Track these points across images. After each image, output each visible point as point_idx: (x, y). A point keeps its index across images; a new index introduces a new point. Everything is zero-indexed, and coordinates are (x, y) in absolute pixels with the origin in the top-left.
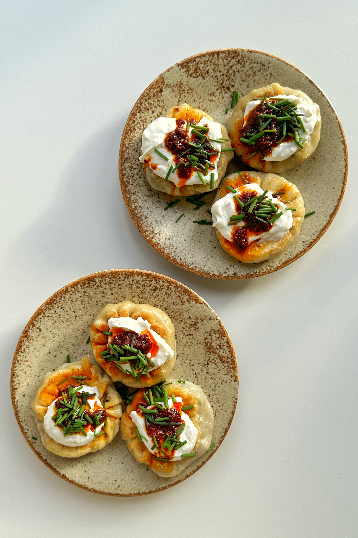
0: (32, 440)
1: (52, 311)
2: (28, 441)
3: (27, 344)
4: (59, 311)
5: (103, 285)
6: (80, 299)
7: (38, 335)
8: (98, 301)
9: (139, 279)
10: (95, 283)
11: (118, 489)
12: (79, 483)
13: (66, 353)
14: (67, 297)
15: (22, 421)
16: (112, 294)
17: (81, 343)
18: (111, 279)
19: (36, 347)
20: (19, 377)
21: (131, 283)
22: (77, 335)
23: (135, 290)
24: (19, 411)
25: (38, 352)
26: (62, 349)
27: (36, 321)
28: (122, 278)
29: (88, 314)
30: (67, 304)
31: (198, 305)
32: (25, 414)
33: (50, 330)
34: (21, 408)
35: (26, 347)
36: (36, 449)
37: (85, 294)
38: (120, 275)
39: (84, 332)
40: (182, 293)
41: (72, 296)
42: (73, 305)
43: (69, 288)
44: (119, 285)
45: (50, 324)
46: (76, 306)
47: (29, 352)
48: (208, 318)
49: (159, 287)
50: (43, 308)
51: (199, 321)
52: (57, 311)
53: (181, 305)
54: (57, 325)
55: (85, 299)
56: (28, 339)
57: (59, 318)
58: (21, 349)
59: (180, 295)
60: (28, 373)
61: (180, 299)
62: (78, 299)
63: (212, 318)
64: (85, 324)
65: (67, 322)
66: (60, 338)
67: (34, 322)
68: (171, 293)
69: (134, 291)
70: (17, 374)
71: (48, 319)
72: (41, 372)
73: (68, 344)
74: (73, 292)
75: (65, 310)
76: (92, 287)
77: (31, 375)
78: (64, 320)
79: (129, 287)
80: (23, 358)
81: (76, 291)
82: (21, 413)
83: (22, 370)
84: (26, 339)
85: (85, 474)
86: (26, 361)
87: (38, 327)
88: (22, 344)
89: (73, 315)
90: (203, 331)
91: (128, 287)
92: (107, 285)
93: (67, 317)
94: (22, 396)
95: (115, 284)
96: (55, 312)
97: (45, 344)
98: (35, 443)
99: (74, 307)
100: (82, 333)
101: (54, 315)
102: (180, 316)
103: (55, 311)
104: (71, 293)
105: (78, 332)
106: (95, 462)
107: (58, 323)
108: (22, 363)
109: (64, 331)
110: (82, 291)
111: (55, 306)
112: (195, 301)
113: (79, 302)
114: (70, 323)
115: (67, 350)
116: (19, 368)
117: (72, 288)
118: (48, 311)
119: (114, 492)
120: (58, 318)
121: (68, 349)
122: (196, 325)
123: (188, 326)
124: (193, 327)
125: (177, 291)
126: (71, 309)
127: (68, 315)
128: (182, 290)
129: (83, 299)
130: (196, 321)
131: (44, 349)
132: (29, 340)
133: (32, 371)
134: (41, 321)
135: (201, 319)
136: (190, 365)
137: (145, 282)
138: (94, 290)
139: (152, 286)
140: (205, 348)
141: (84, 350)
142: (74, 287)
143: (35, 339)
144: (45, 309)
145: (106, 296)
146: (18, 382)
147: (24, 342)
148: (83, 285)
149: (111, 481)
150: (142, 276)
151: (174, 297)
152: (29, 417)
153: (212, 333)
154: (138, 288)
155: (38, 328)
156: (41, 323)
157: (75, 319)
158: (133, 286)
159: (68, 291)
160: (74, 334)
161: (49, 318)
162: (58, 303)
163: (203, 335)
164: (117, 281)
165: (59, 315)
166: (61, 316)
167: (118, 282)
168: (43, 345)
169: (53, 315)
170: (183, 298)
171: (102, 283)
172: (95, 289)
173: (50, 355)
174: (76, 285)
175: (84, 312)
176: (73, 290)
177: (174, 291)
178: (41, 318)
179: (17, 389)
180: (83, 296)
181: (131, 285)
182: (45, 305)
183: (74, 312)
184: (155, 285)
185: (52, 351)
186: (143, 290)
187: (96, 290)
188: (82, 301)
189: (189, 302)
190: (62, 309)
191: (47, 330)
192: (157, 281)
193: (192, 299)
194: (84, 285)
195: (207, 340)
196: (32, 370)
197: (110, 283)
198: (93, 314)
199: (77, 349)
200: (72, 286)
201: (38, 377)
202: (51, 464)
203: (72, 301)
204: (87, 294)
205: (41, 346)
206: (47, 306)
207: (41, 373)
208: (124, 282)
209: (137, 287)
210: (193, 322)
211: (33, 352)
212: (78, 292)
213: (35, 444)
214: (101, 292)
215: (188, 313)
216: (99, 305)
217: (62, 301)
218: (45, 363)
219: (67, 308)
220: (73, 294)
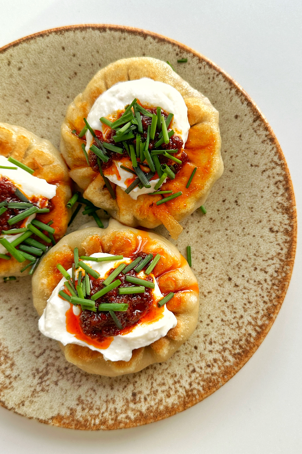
0: (185, 55)
1: (271, 270)
2: (188, 52)
3: (279, 199)
4: (261, 276)
5: (218, 356)
6: (240, 312)
7: (270, 221)
8: (211, 324)
9: (168, 400)
10: (233, 352)
11: (7, 59)
12: (72, 32)
13: (212, 214)
14: (262, 305)
15: (217, 75)
16: (196, 348)
17: (198, 240)
18: (212, 374)
19: (262, 201)
20: (261, 140)
21: (177, 385)
22: (212, 250)
23: (164, 376)
24: (231, 89)
25: (255, 194)
26: (221, 215)
27: (286, 242)
28: (195, 386)
29: (214, 293)
30: (254, 294)
31: (55, 414)
32: (219, 89)
33: (258, 238)
34: (231, 95)
35: (277, 193)
36: (170, 46)
37: (237, 325)
38: (201, 389)
39: (203, 260)
40: (89, 418)
41: (255, 311)
42: (245, 296)
43: (267, 322)
44: (194, 371)
45: (262, 248)
46: (239, 297)
47: (268, 187)
48: (27, 403)
49: (132, 405)
50: (288, 267)
51: (38, 389)
52: (263, 274)
53: (80, 397)
54: (251, 251)
55: (233, 317)
56: (281, 207)
57: (254, 264)
58: (283, 186)
59: (91, 412)
60: (251, 154)
61: (87, 405)
62: (243, 309)
63: (21, 405)
64: (209, 273)
65: (237, 263)
66: (233, 233)
67: (289, 239)
68: (107, 405)
69: (166, 373)
70: (267, 144)
71: (270, 254)
72: (232, 167)
73: (216, 229)
74: (256, 319)
75: (252, 282)
76: (233, 342)
77: (245, 153)
78: (243, 264)
79: (176, 376)
80: (273, 174)
81: (253, 322)
82: (226, 87)
83: (263, 154)
84: (286, 205)
85: (72, 52)
86: (264, 171)
87: (279, 234)
88: (286, 195)
89: (234, 279)
90: (23, 376)
91: (178, 376)
92: (212, 359)
93: (243, 272)
94: (239, 114)
95: (201, 368)
96: (266, 270)
97: (250, 212)
98: (177, 54)
99: (241, 294)
100: (206, 257)
101: (264, 264)
102: (72, 375)
103: (266, 272)
104: (259, 316)
105: (213, 255)
106: (70, 78)
107: (251, 255)
108: (269, 164)
109: (234, 247)
110: (244, 327)
111: (271, 281)
112: (63, 417)
113: (239, 306)
114: (232, 264)
115: (211, 219)
116: (269, 155)
117: (263, 325)
118: (278, 266)
119: (10, 51)
120: (257, 263)
121: (212, 221)
122: (41, 378)
123: (51, 368)
124: (42, 371)
125: (100, 416)
126: (245, 288)
127: (243, 276)
128: (93, 422)
129: (235, 315)
130: (44, 384)
131: (249, 204)
132: (279, 206)
133: (247, 160)
134: (279, 244)
135: (38, 393)
136: (16, 307)
137: (157, 401)
138: (227, 340)
139: (143, 400)
140: (5, 350)
141: (188, 232)
142: (260, 327)
143: (271, 212)
144: (283, 267)
145: (204, 339)
146: (258, 132)
147: (285, 199)
148: (249, 339)
149: (26, 64)
150: (167, 408)
151: (98, 403)
152: (210, 88)
153: (8, 381)
154: (162, 381)
155: (277, 232)
156: (277, 243)
157: (229, 273)
158: (171, 382)
159: (265, 316)
160: (217, 249)
161: (269, 256)
162: (269, 287)
163: (20, 369)
164: (200, 376)
165: (256, 269)
166: (253, 269)
167: (198, 375)
168: (253, 210)
169: (266, 264)
170: (83, 409)
171: (221, 358)
172: (226, 342)
173: (234, 199)
174: (258, 333)
175: (221, 292)
176: (260, 323)
177: (103, 413)
178: (282, 249)
179: (254, 121)
180: (237, 320)
181: (175, 383)
182: (287, 274)
183: (236, 286)
184: (138, 406)
185: (234, 205)
186: (152, 383)
187: (224, 341)
188: (235, 310)
189: (71, 409)
190: (257, 280)
191: (260, 235)
192: (138, 413)
193: (68, 418)
194: (247, 340)
195: (8, 365)
196: (248, 162)
197: (209, 366)
198: (205, 296)
199: (198, 228)
200: (264, 328)
201: (231, 157)
202: (133, 36)
203: (249, 302)
204: (233, 327)
205: (255, 206)
206: (284, 275)
207: (231, 164)
208: (189, 381)
209: (164, 384)
210: (48, 379)
211: (262, 191)
212: (250, 323)
213: (175, 52)
214: (215, 342)
215: (62, 390)
216: (206, 317)
217: (265, 294)
218: (233, 183)
219: (251, 286)
220: (255, 316)
